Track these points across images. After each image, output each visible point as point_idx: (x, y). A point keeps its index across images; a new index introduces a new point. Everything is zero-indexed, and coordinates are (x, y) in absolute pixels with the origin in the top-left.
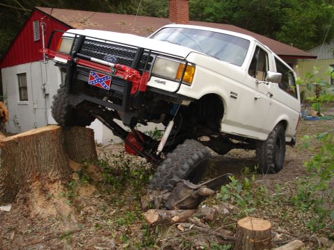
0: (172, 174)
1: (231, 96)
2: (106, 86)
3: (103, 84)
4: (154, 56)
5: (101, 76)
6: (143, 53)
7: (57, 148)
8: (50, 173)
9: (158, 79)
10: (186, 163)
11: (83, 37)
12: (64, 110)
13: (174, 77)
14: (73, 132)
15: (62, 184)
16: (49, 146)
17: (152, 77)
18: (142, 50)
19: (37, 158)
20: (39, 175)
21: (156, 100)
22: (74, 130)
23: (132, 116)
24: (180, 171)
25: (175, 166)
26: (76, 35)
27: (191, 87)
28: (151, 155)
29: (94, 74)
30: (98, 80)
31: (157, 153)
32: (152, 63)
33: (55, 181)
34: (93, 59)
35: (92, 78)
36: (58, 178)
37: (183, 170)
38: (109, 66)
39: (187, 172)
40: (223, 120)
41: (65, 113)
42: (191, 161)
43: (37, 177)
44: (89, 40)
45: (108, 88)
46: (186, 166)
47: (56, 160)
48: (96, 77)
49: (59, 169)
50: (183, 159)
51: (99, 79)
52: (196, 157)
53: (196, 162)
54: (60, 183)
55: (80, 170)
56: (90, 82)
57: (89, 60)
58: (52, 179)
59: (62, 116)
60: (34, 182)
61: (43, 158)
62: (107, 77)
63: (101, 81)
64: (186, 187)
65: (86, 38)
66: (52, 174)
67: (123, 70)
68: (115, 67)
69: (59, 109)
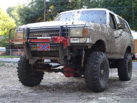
2: (48, 49)
3: (46, 49)
4: (69, 29)
5: (44, 45)
13: (82, 36)
17: (71, 39)
26: (24, 28)
32: (68, 32)
34: (38, 38)
35: (39, 47)
38: (49, 39)
44: (32, 29)
45: (49, 50)
48: (41, 46)
51: (43, 47)
56: (39, 50)
57: (36, 39)
62: (47, 45)
63: (45, 47)
65: (30, 29)
68: (52, 38)
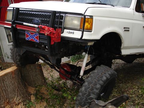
0: (89, 93)
1: (125, 30)
2: (36, 40)
3: (35, 39)
4: (64, 15)
5: (32, 34)
6: (55, 14)
7: (17, 82)
8: (15, 99)
9: (68, 30)
10: (98, 84)
11: (18, 9)
12: (18, 57)
13: (79, 28)
14: (28, 68)
15: (24, 104)
16: (11, 82)
17: (65, 30)
18: (55, 13)
19: (5, 91)
20: (9, 101)
21: (71, 44)
22: (28, 67)
23: (56, 58)
24: (95, 90)
25: (91, 87)
26: (14, 8)
27: (92, 32)
28: (77, 79)
29: (28, 33)
30: (31, 37)
31: (80, 77)
32: (63, 21)
33: (19, 104)
34: (24, 23)
35: (28, 36)
36: (20, 101)
37: (97, 89)
38: (35, 27)
39: (100, 90)
40: (122, 47)
41: (19, 58)
42: (101, 82)
43: (7, 103)
44: (22, 10)
45: (38, 41)
46: (98, 86)
47: (17, 90)
48: (30, 35)
49: (20, 95)
50: (95, 81)
52: (105, 78)
53: (105, 82)
54: (22, 104)
55: (35, 92)
56: (27, 39)
58: (17, 102)
59: (18, 60)
60: (6, 106)
61: (9, 90)
62: (36, 34)
63: (33, 37)
64: (97, 105)
65: (20, 9)
66: (16, 99)
67: (44, 29)
68: (38, 28)
69: (15, 56)
